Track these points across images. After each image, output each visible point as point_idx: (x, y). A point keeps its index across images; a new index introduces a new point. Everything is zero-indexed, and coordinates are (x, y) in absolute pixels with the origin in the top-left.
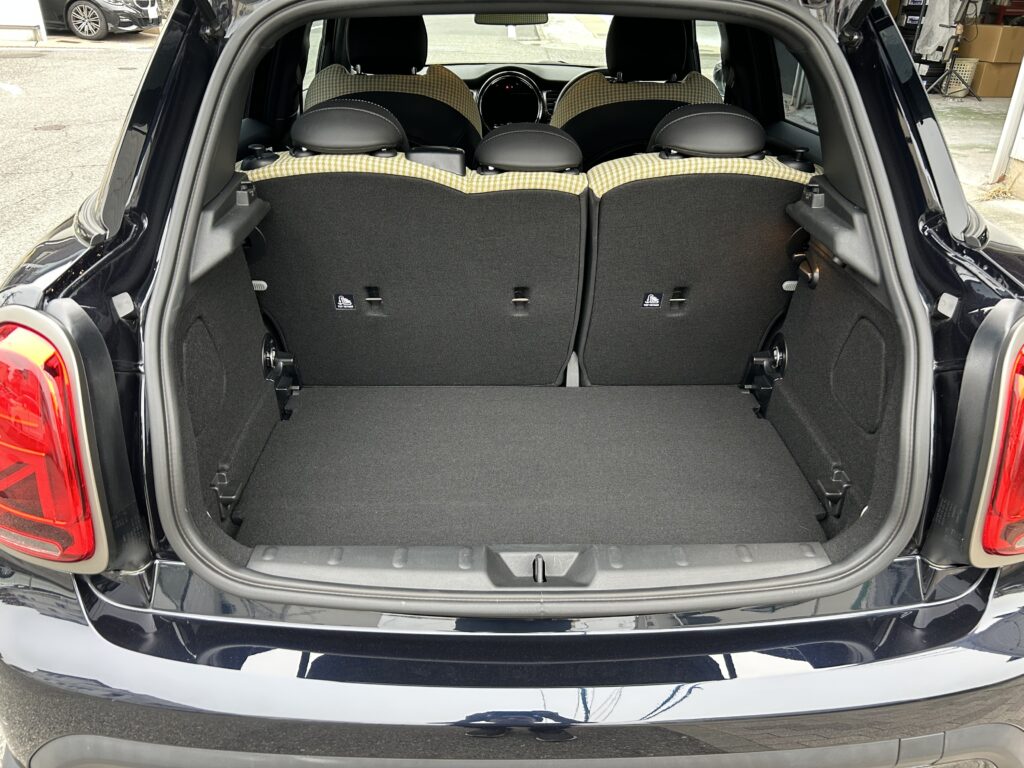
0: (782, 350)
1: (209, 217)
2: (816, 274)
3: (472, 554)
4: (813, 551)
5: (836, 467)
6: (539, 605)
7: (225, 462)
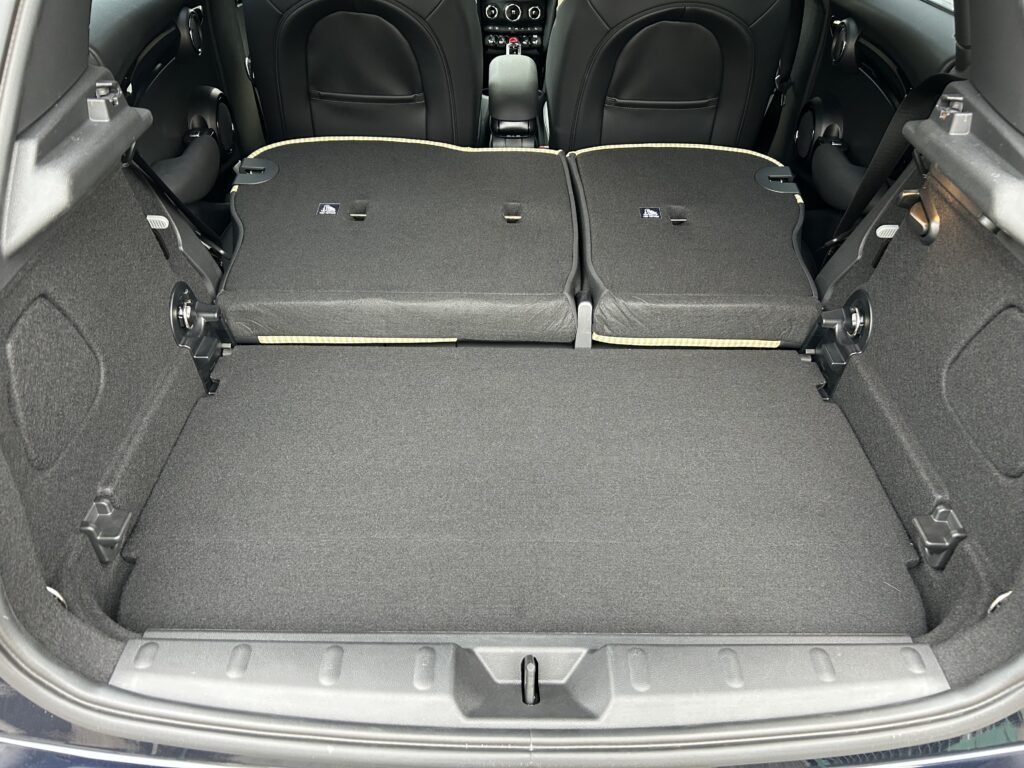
0: (864, 313)
1: (29, 148)
2: (935, 225)
3: (433, 660)
4: (922, 663)
5: (941, 503)
6: (526, 756)
7: (106, 484)
